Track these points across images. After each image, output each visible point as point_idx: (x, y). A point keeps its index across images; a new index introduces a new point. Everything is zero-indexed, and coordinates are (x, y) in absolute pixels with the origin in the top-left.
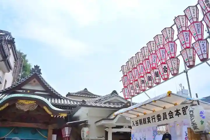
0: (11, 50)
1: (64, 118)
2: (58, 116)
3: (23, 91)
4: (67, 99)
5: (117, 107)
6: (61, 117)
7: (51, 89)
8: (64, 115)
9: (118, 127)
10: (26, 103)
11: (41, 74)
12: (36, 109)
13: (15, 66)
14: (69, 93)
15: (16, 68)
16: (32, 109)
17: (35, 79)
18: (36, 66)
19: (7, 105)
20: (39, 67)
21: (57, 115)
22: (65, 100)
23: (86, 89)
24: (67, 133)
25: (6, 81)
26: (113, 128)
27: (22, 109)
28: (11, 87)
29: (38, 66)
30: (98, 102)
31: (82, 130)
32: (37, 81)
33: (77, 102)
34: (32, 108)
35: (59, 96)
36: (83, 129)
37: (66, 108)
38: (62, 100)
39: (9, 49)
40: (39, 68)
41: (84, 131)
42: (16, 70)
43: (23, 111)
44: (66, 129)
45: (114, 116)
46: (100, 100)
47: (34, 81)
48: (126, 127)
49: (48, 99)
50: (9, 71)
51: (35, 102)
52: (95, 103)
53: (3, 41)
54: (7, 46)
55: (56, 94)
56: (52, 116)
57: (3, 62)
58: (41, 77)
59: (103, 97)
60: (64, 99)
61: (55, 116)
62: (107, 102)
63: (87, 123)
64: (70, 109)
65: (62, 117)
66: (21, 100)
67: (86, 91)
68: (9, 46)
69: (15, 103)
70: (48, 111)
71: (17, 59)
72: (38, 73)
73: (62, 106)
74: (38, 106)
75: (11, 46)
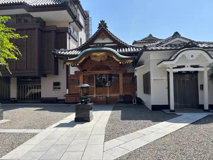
0: (78, 11)
1: (131, 64)
3: (94, 46)
4: (133, 47)
5: (178, 48)
6: (128, 63)
7: (118, 40)
8: (131, 61)
9: (179, 67)
10: (98, 55)
12: (106, 59)
13: (86, 24)
14: (135, 41)
15: (87, 26)
16: (103, 59)
17: (103, 33)
18: (101, 20)
19: (84, 58)
20: (104, 21)
22: (131, 48)
23: (150, 35)
25: (81, 39)
26: (174, 68)
27: (95, 60)
30: (159, 45)
32: (105, 35)
33: (139, 48)
35: (125, 45)
37: (132, 55)
38: (129, 48)
39: (77, 9)
43: (97, 61)
45: (174, 57)
46: (161, 43)
47: (103, 35)
48: (188, 67)
49: (116, 50)
50: (81, 30)
51: (105, 53)
52: (156, 47)
53: (69, 4)
54: (74, 7)
55: (123, 43)
56: (120, 63)
57: (74, 22)
58: (108, 30)
59: (165, 40)
62: (168, 44)
64: (136, 55)
65: (129, 63)
66: (94, 53)
67: (151, 37)
68: (76, 6)
69: (90, 56)
70: (116, 60)
71: (86, 17)
72: (104, 28)
73: (129, 54)
74: (108, 56)
75: (78, 6)
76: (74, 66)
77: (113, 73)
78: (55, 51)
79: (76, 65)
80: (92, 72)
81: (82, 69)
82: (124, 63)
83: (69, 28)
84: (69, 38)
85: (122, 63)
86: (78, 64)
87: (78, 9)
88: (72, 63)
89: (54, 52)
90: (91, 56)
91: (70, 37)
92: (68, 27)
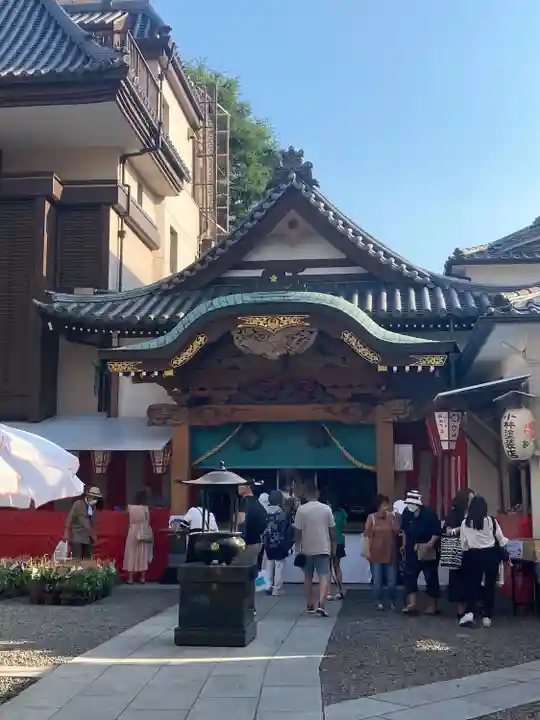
0: (166, 91)
1: (437, 374)
2: (407, 368)
4: (447, 287)
6: (420, 368)
7: (369, 249)
8: (436, 361)
11: (317, 186)
12: (312, 347)
13: (196, 155)
14: (457, 252)
15: (205, 162)
16: (295, 348)
17: (293, 214)
18: (287, 150)
19: (201, 341)
21: (401, 364)
22: (439, 291)
24: (444, 436)
25: (173, 233)
27: (257, 351)
28: (201, 261)
29: (297, 150)
31: (504, 420)
32: (302, 223)
34: (297, 344)
36: (507, 414)
38: (426, 292)
39: (159, 83)
40: (304, 160)
41: (512, 425)
42: (204, 170)
43: (261, 357)
44: (437, 420)
47: (292, 224)
50: (179, 189)
51: (305, 320)
55: (395, 266)
56: (382, 369)
58: (318, 198)
60: (432, 286)
61: (395, 369)
63: (526, 389)
64: (461, 329)
65: (426, 368)
66: (250, 319)
69: (229, 333)
70: (363, 351)
71: (200, 118)
73: (427, 322)
74: (321, 334)
75: (165, 69)
76: (148, 379)
77: (345, 420)
78: (49, 299)
79: (161, 373)
80: (234, 410)
81: (187, 397)
82: (401, 369)
83: (120, 183)
84: (121, 234)
85: (390, 369)
86: (169, 373)
87: (165, 82)
88: (139, 367)
89: (44, 305)
90: (235, 334)
91: (126, 228)
92: (115, 182)
